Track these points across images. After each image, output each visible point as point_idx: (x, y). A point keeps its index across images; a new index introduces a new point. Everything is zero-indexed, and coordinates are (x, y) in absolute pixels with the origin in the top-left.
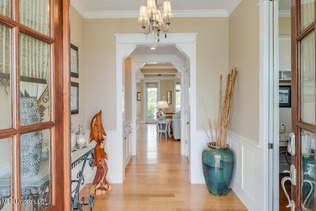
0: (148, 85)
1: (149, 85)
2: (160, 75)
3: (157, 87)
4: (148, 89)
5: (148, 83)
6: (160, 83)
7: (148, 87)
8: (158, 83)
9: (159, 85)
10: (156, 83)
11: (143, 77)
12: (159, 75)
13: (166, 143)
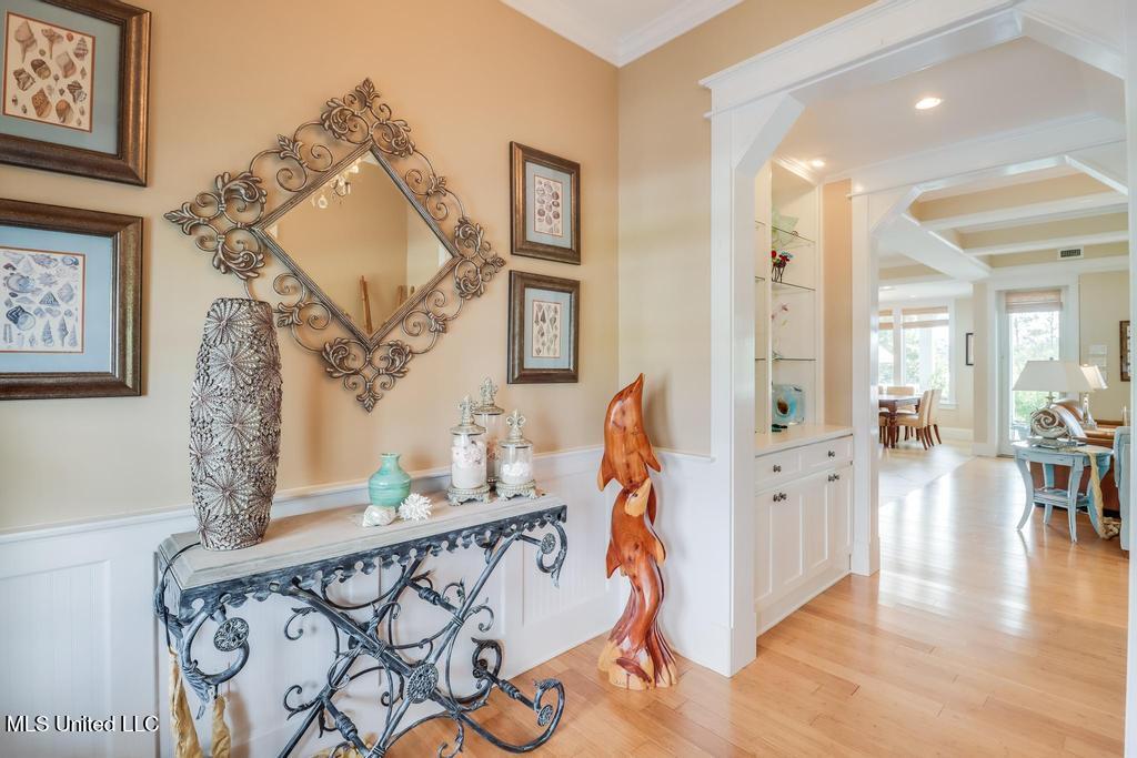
0: (1010, 299)
1: (1014, 300)
2: (1075, 252)
3: (1060, 305)
4: (1014, 316)
5: (1009, 293)
6: (1073, 291)
7: (1009, 308)
8: (1067, 287)
9: (1071, 298)
10: (1057, 291)
11: (981, 271)
12: (1066, 254)
13: (1071, 557)
